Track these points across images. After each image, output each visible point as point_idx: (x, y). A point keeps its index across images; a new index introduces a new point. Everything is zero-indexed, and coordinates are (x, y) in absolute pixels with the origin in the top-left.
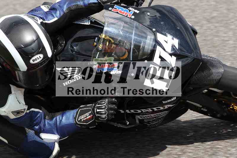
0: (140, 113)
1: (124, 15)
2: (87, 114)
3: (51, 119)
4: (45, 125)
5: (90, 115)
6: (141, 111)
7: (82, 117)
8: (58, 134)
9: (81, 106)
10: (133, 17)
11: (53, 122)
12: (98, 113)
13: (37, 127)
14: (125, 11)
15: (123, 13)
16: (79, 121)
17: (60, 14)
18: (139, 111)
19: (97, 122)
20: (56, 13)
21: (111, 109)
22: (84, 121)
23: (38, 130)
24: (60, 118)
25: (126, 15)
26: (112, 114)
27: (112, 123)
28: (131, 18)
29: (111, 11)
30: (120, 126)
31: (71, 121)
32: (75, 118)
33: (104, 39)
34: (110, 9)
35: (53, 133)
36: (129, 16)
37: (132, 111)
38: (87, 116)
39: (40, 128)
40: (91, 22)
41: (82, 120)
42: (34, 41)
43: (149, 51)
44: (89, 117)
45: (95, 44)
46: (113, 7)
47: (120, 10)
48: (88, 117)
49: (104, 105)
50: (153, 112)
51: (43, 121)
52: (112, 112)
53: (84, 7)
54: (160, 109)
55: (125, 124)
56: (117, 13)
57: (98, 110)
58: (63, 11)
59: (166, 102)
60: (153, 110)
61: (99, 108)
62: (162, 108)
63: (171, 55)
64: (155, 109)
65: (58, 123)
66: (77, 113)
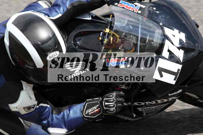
0: (144, 105)
1: (130, 10)
2: (94, 107)
3: (59, 113)
4: (52, 120)
5: (97, 108)
6: (145, 103)
7: (90, 111)
8: (66, 128)
9: (88, 100)
10: (140, 12)
11: (61, 116)
12: (106, 106)
13: (45, 122)
14: (131, 6)
15: (130, 8)
16: (86, 115)
17: (64, 10)
18: (143, 104)
19: (104, 115)
20: (59, 9)
21: (119, 102)
22: (92, 115)
23: (46, 125)
24: (67, 113)
25: (133, 10)
26: (120, 107)
27: (119, 116)
28: (137, 13)
29: (117, 6)
30: (126, 118)
31: (78, 114)
32: (82, 112)
33: (109, 33)
34: (116, 4)
35: (61, 127)
36: (136, 10)
37: (136, 104)
38: (95, 109)
39: (48, 122)
40: (92, 17)
41: (90, 114)
42: (51, 39)
43: (158, 45)
44: (97, 110)
45: (100, 38)
46: (118, 3)
47: (126, 5)
48: (95, 111)
49: (113, 98)
50: (157, 104)
51: (51, 115)
52: (120, 104)
53: (86, 3)
54: (163, 101)
55: (132, 117)
56: (124, 8)
57: (106, 104)
58: (66, 7)
59: (172, 94)
60: (157, 102)
61: (107, 101)
62: (166, 100)
63: (179, 48)
64: (159, 101)
65: (66, 117)
66: (84, 106)
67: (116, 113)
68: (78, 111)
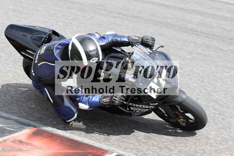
2: (107, 99)
4: (83, 99)
5: (109, 99)
6: (136, 105)
7: (104, 100)
8: (89, 105)
11: (88, 98)
12: (114, 99)
16: (102, 102)
18: (134, 105)
19: (112, 105)
21: (122, 99)
22: (105, 102)
23: (78, 101)
24: (91, 97)
25: (145, 52)
27: (119, 107)
28: (147, 54)
29: (137, 47)
30: (123, 109)
31: (98, 100)
32: (100, 99)
36: (147, 52)
37: (131, 104)
39: (80, 100)
42: (95, 50)
47: (142, 48)
48: (108, 101)
49: (119, 96)
52: (122, 101)
55: (126, 110)
57: (115, 98)
59: (152, 104)
60: (142, 107)
62: (147, 107)
64: (144, 107)
65: (90, 100)
66: (102, 97)
67: (118, 105)
68: (98, 98)
